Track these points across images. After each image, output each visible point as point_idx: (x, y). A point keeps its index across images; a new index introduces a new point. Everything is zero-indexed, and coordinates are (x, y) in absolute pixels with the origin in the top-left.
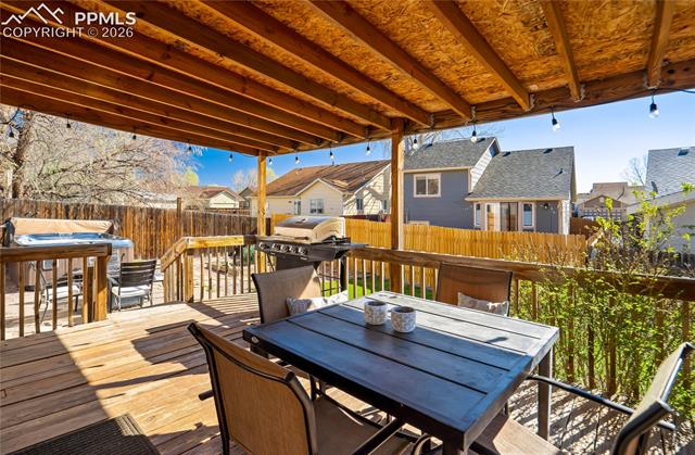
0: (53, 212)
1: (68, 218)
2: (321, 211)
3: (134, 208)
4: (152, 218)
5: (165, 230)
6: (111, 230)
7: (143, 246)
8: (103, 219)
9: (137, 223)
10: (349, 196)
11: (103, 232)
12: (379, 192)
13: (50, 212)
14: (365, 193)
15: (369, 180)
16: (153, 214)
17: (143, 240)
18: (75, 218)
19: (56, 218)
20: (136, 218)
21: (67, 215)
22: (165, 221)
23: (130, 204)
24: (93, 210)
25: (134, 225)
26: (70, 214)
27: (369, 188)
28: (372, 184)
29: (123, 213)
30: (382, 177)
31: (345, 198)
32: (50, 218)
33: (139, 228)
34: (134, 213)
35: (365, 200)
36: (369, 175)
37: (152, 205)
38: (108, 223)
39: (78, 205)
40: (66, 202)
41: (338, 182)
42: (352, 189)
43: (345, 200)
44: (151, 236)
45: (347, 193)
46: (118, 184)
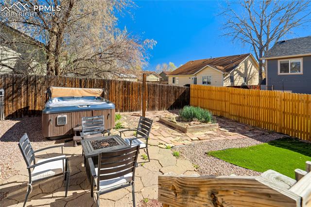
0: (74, 84)
1: (81, 87)
2: (209, 83)
3: (116, 81)
4: (125, 87)
5: (132, 94)
6: (103, 95)
7: (120, 103)
8: (99, 87)
9: (117, 90)
10: (227, 75)
11: (98, 96)
12: (242, 72)
13: (73, 83)
14: (235, 73)
15: (237, 65)
16: (126, 84)
17: (121, 100)
18: (85, 87)
19: (75, 87)
20: (117, 87)
21: (81, 85)
22: (132, 88)
23: (114, 79)
24: (94, 82)
25: (116, 91)
26: (82, 85)
27: (237, 70)
28: (238, 68)
29: (110, 84)
30: (244, 64)
31: (224, 75)
32: (72, 87)
33: (118, 92)
34: (116, 84)
35: (235, 77)
36: (237, 62)
37: (125, 80)
38: (101, 90)
39: (86, 79)
40: (81, 77)
41: (218, 67)
42: (228, 70)
43: (224, 77)
44: (125, 98)
45: (226, 73)
46: (108, 67)
